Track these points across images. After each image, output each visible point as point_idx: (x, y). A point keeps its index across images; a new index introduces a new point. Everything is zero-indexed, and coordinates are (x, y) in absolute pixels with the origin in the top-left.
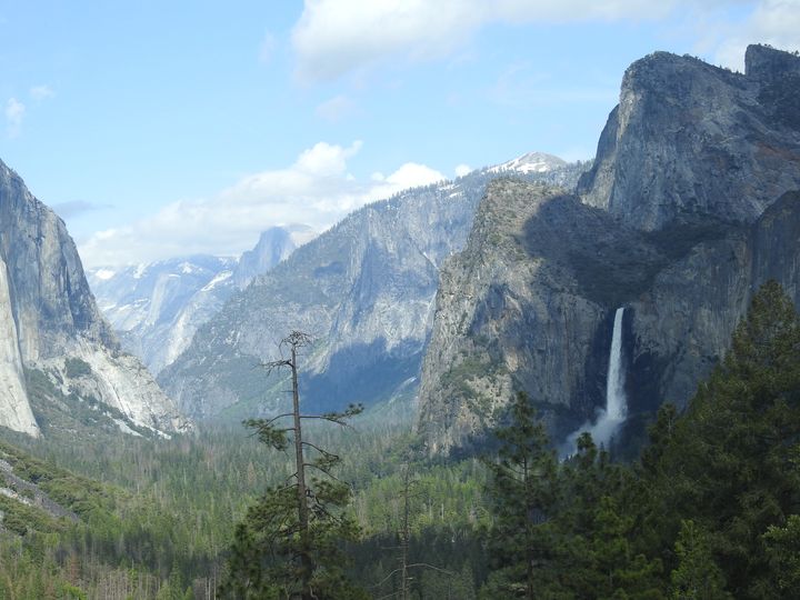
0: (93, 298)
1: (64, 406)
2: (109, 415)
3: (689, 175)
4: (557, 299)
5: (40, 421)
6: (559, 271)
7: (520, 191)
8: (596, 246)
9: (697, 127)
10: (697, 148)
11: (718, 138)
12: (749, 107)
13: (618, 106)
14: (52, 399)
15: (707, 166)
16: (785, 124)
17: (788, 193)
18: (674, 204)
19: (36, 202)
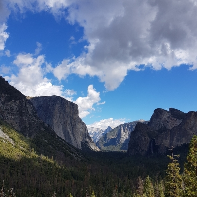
1: (85, 147)
2: (90, 148)
3: (162, 123)
4: (146, 137)
5: (82, 148)
7: (141, 124)
8: (150, 131)
9: (163, 117)
10: (163, 120)
11: (166, 119)
12: (170, 115)
13: (153, 114)
15: (164, 122)
18: (160, 127)
19: (83, 122)
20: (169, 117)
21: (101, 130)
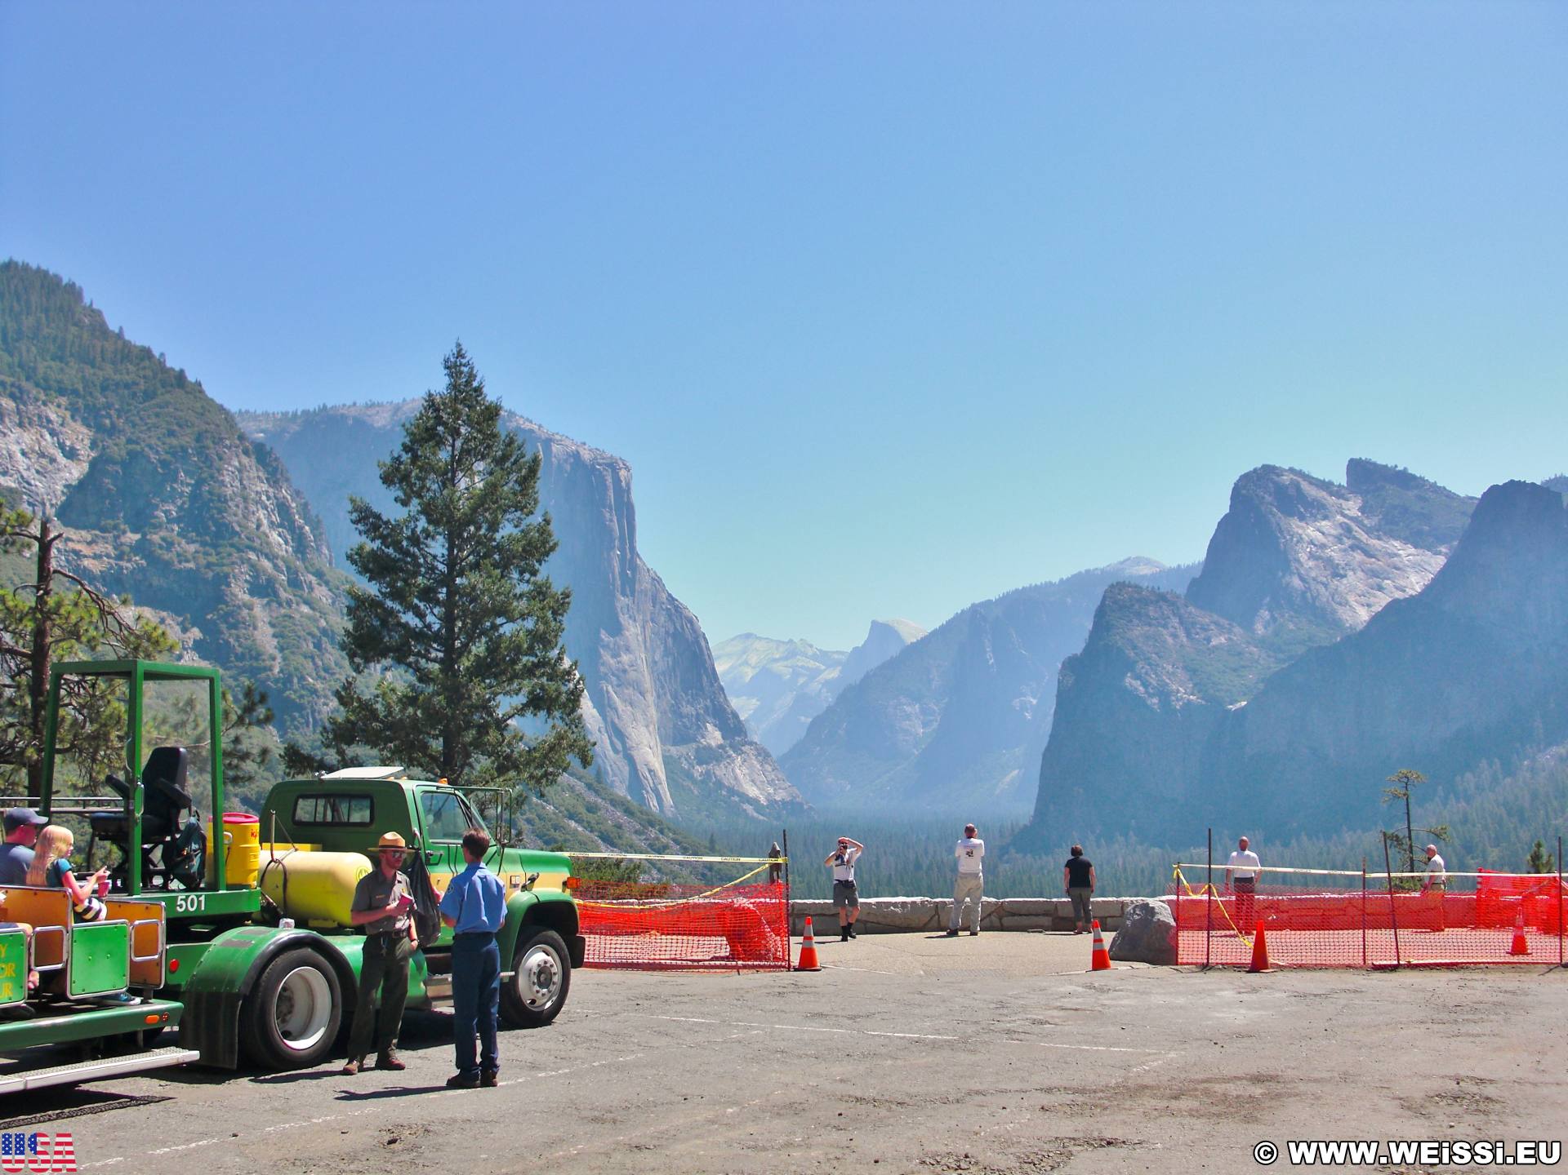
0: (722, 689)
1: (696, 792)
2: (736, 799)
3: (1296, 582)
5: (675, 804)
6: (1173, 673)
7: (1136, 595)
8: (1208, 649)
9: (1304, 536)
11: (1323, 546)
12: (1352, 519)
13: (1226, 516)
14: (687, 783)
15: (1313, 574)
16: (1385, 534)
17: (1395, 601)
18: (1281, 611)
19: (673, 600)
20: (1349, 530)
21: (814, 657)
